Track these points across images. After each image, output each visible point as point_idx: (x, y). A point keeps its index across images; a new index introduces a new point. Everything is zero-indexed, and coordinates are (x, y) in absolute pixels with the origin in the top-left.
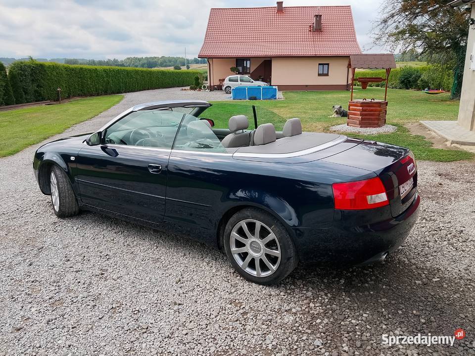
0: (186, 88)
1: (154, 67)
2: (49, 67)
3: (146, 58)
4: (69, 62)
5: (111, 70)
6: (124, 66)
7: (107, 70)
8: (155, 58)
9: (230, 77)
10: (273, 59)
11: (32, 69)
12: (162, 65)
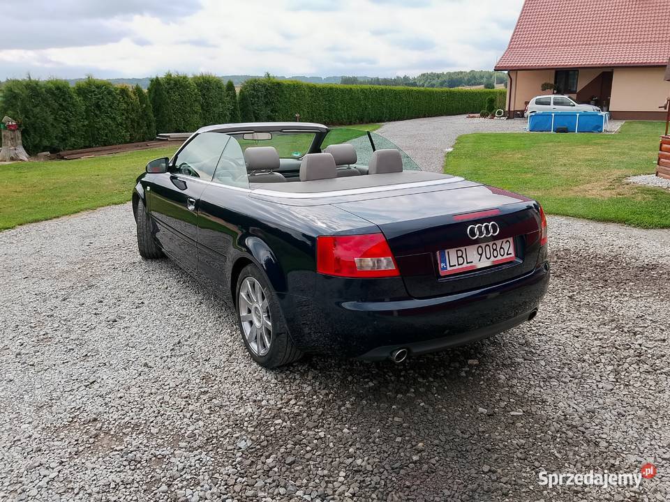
0: (476, 115)
1: (458, 86)
2: (289, 86)
3: (449, 74)
4: (346, 80)
5: (372, 90)
6: (416, 85)
7: (366, 90)
8: (461, 72)
9: (538, 97)
10: (615, 69)
11: (267, 89)
12: (469, 83)
